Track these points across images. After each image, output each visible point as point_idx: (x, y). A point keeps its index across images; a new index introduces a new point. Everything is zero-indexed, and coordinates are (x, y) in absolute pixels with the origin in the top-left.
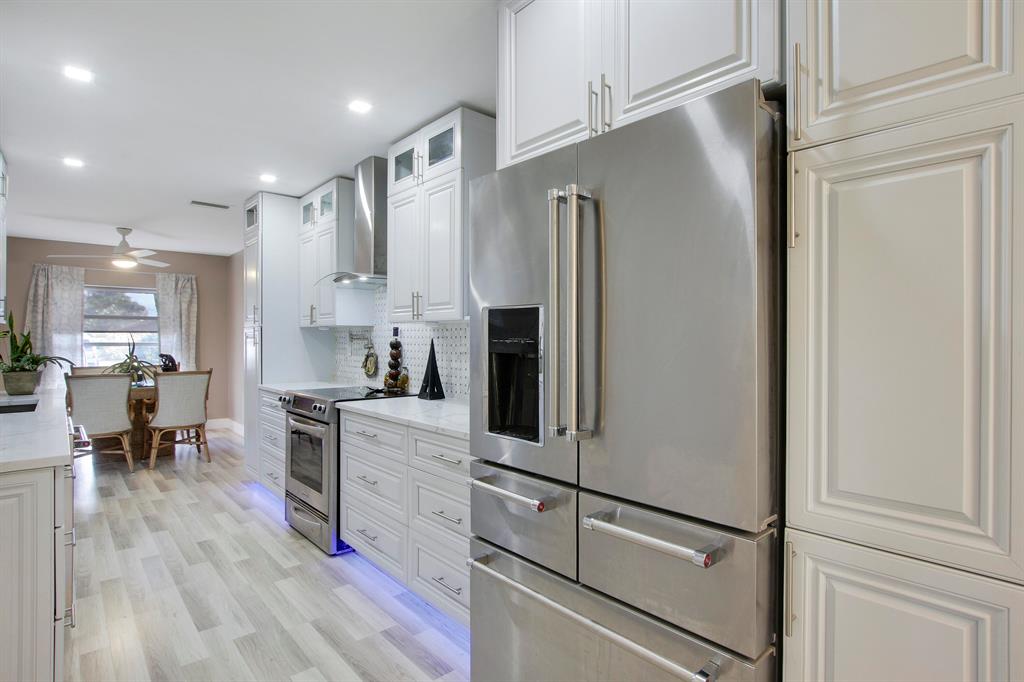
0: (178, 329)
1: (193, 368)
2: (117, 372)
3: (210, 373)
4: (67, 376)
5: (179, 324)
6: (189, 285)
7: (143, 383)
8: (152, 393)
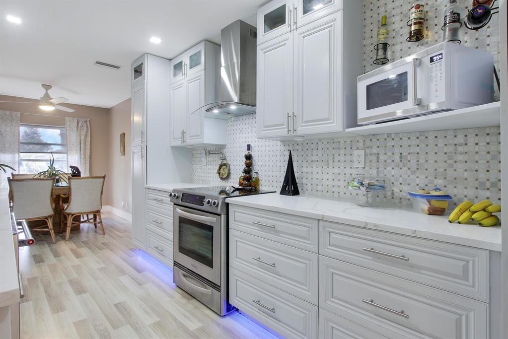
0: (79, 152)
1: (88, 175)
2: (42, 177)
3: (104, 177)
4: (9, 180)
5: (79, 149)
6: (85, 125)
7: (60, 184)
8: (66, 191)
